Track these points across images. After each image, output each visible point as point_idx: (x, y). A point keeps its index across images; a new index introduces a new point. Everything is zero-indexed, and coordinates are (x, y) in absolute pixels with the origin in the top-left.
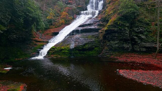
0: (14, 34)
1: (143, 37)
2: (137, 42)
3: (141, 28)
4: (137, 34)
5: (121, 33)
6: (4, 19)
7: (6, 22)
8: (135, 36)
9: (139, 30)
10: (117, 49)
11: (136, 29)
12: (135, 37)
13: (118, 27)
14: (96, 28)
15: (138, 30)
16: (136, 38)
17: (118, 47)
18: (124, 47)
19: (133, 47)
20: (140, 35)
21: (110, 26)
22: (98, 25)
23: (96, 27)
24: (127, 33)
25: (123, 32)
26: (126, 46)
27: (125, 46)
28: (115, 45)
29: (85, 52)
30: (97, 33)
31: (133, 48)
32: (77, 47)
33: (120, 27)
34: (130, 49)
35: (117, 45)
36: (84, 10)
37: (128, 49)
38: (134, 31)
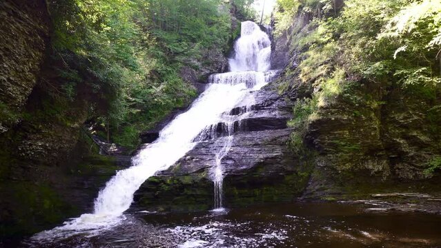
0: (38, 136)
1: (423, 138)
2: (407, 153)
3: (415, 114)
4: (404, 130)
5: (360, 127)
6: (16, 84)
7: (21, 94)
8: (398, 138)
9: (409, 118)
10: (349, 177)
11: (400, 117)
12: (398, 140)
13: (352, 113)
14: (278, 117)
15: (405, 118)
16: (402, 142)
17: (352, 171)
18: (369, 171)
19: (392, 167)
20: (415, 134)
21: (327, 108)
22: (281, 108)
23: (277, 114)
24: (375, 129)
25: (363, 127)
26: (373, 166)
27: (371, 167)
28: (344, 164)
29: (257, 192)
30: (284, 132)
31: (394, 173)
32: (234, 176)
33: (357, 112)
34: (386, 173)
35: (348, 166)
36: (220, 71)
37: (381, 177)
38: (394, 121)
